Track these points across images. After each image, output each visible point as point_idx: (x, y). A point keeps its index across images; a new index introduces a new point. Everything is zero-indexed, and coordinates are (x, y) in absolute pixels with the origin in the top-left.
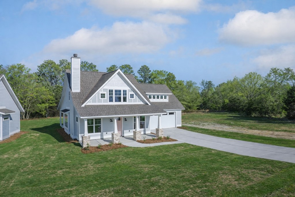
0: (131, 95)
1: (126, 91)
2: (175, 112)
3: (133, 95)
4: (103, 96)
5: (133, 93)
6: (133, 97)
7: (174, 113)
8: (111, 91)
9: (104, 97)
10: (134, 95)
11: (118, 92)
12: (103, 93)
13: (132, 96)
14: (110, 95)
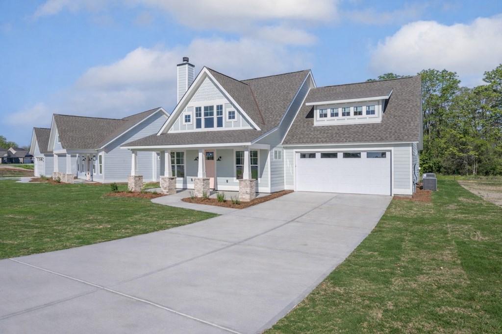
0: (230, 113)
1: (221, 106)
2: (390, 151)
3: (234, 113)
4: (188, 118)
5: (233, 109)
6: (234, 117)
7: (388, 154)
8: (198, 109)
9: (189, 121)
10: (236, 112)
11: (209, 110)
12: (188, 114)
13: (232, 115)
14: (197, 116)
